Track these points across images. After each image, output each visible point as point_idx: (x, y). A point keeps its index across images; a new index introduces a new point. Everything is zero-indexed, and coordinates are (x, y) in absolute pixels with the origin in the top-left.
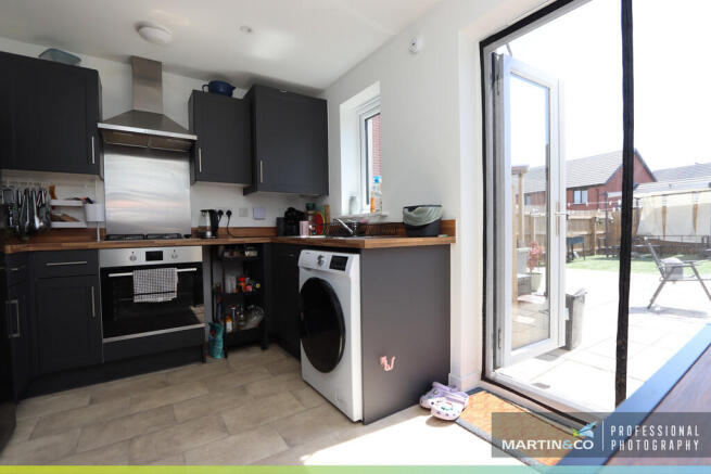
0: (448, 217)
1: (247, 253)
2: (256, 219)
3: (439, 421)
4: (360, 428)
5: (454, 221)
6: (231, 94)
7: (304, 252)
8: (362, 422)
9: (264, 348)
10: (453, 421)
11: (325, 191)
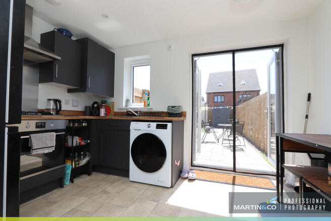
0: (184, 111)
1: (84, 124)
2: (73, 106)
3: (191, 180)
4: (171, 189)
5: (186, 112)
6: (70, 37)
7: (132, 123)
8: (172, 187)
9: (89, 174)
10: (195, 179)
11: (112, 95)
